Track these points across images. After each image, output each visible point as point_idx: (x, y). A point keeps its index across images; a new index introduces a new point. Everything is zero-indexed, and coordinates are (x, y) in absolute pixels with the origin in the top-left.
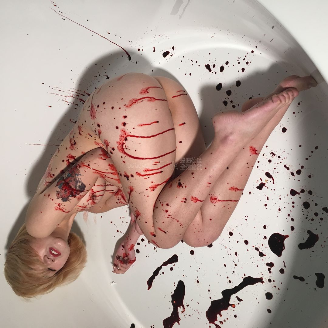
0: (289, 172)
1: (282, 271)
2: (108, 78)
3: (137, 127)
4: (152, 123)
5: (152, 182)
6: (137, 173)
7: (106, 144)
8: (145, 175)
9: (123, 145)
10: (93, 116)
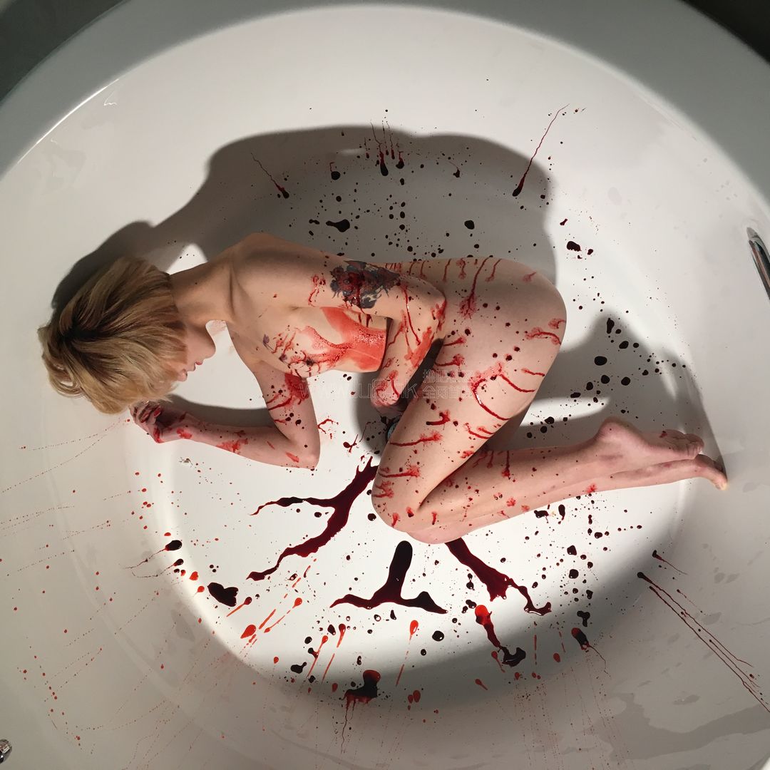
0: (588, 526)
2: (457, 175)
3: (519, 371)
4: (537, 374)
5: (472, 447)
6: (467, 424)
7: (457, 361)
8: (473, 434)
9: (481, 381)
10: (467, 311)
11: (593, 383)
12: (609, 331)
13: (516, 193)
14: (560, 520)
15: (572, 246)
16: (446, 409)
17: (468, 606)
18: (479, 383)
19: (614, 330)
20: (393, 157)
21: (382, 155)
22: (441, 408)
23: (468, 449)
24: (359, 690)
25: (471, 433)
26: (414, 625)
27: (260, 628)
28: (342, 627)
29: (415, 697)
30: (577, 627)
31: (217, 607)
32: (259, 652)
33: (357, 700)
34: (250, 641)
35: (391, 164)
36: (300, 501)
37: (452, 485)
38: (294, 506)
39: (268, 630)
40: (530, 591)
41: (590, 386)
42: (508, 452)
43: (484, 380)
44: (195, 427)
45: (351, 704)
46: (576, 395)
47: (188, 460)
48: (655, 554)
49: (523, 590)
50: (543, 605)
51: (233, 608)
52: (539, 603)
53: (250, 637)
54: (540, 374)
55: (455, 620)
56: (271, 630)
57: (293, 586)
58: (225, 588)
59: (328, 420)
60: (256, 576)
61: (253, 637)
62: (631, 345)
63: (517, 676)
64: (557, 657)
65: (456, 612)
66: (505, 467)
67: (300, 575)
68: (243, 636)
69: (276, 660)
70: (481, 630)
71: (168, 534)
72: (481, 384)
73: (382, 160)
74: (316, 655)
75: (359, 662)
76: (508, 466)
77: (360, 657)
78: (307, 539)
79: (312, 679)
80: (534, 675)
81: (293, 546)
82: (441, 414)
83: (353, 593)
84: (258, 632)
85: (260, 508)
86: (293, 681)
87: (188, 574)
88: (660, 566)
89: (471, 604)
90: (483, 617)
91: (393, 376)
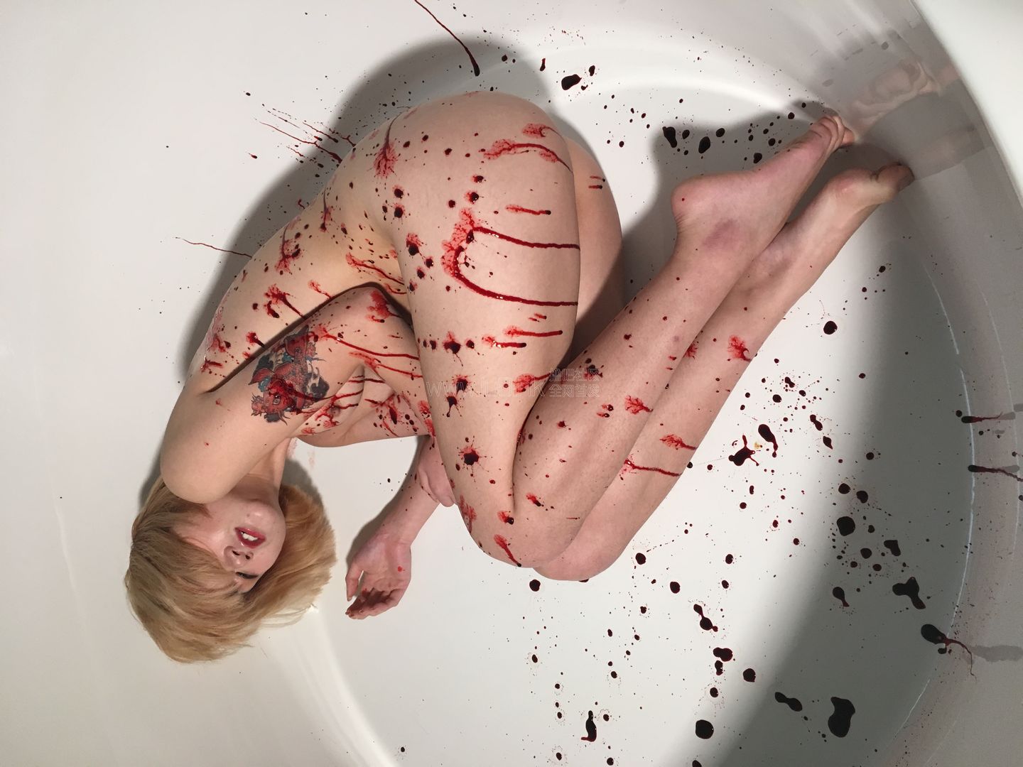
0: (820, 435)
1: (749, 675)
3: (505, 213)
9: (457, 254)
10: (385, 166)
12: (675, 146)
14: (772, 450)
15: (569, 82)
17: (720, 659)
18: (456, 258)
43: (461, 249)
65: (708, 678)
72: (461, 259)
89: (723, 654)
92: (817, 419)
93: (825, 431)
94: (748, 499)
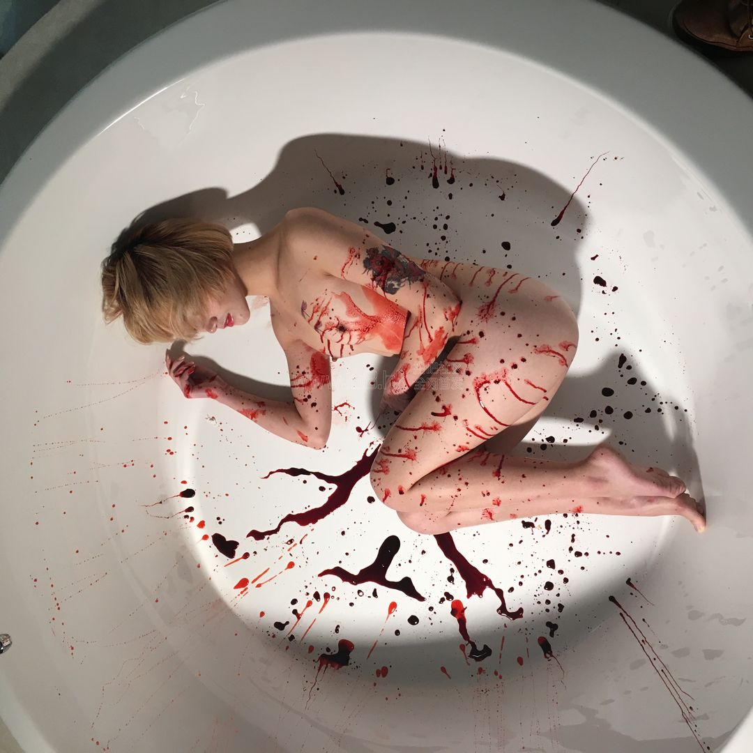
0: (571, 544)
2: (502, 198)
3: (522, 381)
4: (538, 388)
5: (468, 443)
6: (466, 420)
7: (467, 359)
8: (471, 431)
9: (485, 382)
10: (485, 315)
11: (598, 412)
12: (620, 366)
13: (555, 223)
14: (545, 533)
15: (599, 281)
16: (449, 403)
17: (445, 598)
18: (483, 383)
19: (625, 365)
20: (446, 173)
21: (435, 169)
22: (445, 402)
23: (464, 444)
24: (332, 656)
25: (468, 429)
26: (393, 606)
27: (253, 582)
28: (327, 596)
29: (383, 672)
30: (544, 636)
31: (217, 556)
32: (248, 604)
33: (329, 665)
34: (242, 593)
35: (443, 178)
36: (308, 473)
37: (445, 473)
38: (302, 477)
39: (259, 586)
40: (506, 595)
41: (593, 414)
42: (503, 456)
43: (489, 382)
44: (223, 390)
45: (323, 668)
46: (579, 420)
47: (213, 418)
48: (629, 582)
49: (499, 593)
50: (515, 610)
51: (231, 560)
52: (512, 607)
53: (242, 589)
54: (542, 389)
55: (431, 609)
56: (263, 586)
57: (289, 550)
58: (227, 540)
59: (346, 404)
60: (257, 535)
61: (245, 590)
62: (638, 382)
63: (480, 670)
64: (520, 661)
65: (433, 600)
66: (497, 468)
67: (297, 541)
68: (236, 587)
69: (262, 614)
70: (454, 622)
71: (184, 482)
72: (485, 386)
73: (435, 174)
74: (299, 617)
75: (337, 630)
76: (500, 468)
77: (338, 626)
78: (309, 509)
79: (292, 638)
80: (496, 673)
81: (294, 514)
82: (444, 407)
83: (341, 566)
84: (250, 586)
85: (271, 473)
86: (274, 636)
87: (196, 522)
88: (632, 594)
89: (449, 596)
90: (458, 610)
91: (406, 369)
92: (575, 538)
93: (573, 545)
94: (516, 544)
